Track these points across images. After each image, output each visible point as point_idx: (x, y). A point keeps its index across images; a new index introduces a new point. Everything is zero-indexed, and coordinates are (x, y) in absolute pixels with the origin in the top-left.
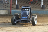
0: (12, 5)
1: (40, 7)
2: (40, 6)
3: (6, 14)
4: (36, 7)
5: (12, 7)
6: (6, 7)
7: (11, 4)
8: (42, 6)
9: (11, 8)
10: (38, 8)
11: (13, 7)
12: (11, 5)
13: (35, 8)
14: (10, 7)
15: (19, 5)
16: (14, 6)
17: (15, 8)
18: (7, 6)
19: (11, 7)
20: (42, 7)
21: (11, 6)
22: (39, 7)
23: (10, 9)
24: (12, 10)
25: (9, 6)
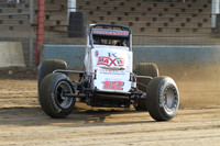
0: (47, 17)
1: (204, 25)
2: (205, 20)
3: (16, 68)
4: (183, 25)
5: (45, 28)
6: (11, 28)
7: (42, 8)
8: (217, 21)
9: (41, 31)
10: (195, 30)
11: (55, 24)
12: (42, 14)
13: (178, 30)
14: (35, 26)
15: (85, 13)
16: (58, 22)
17: (65, 29)
18: (21, 22)
19: (41, 26)
20: (214, 26)
21: (42, 19)
22: (200, 25)
23: (37, 40)
24: (47, 42)
25: (32, 22)
